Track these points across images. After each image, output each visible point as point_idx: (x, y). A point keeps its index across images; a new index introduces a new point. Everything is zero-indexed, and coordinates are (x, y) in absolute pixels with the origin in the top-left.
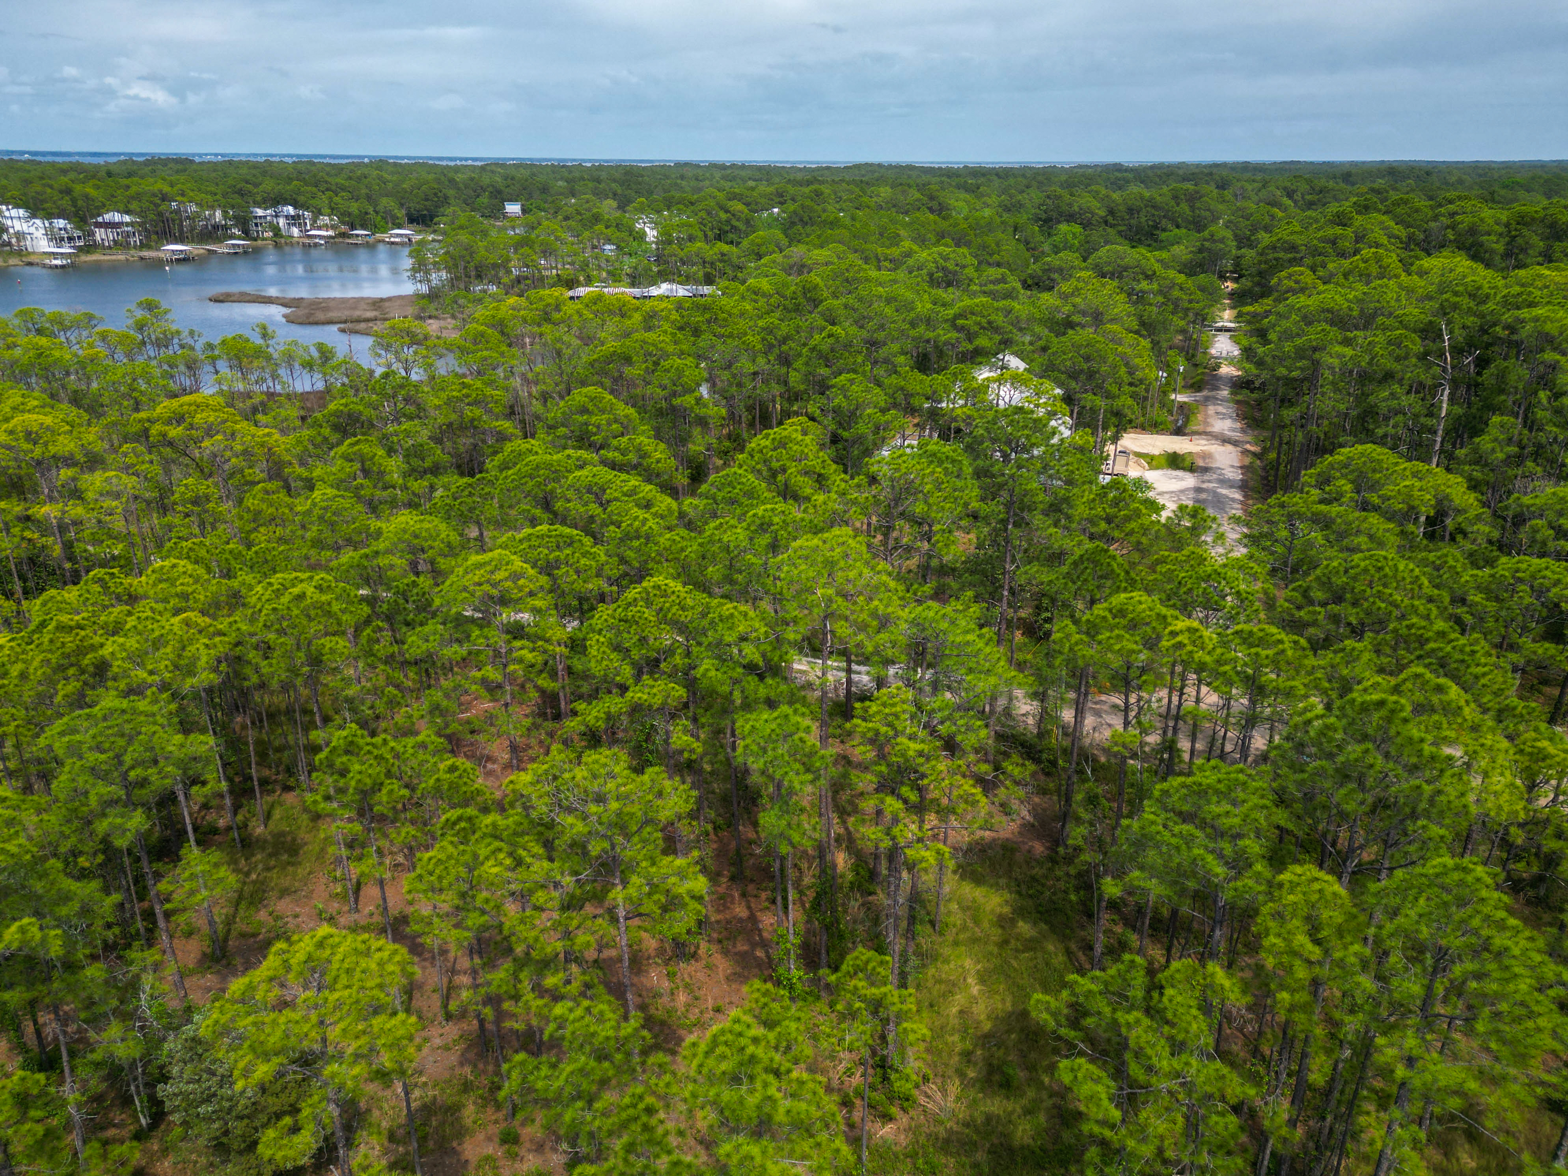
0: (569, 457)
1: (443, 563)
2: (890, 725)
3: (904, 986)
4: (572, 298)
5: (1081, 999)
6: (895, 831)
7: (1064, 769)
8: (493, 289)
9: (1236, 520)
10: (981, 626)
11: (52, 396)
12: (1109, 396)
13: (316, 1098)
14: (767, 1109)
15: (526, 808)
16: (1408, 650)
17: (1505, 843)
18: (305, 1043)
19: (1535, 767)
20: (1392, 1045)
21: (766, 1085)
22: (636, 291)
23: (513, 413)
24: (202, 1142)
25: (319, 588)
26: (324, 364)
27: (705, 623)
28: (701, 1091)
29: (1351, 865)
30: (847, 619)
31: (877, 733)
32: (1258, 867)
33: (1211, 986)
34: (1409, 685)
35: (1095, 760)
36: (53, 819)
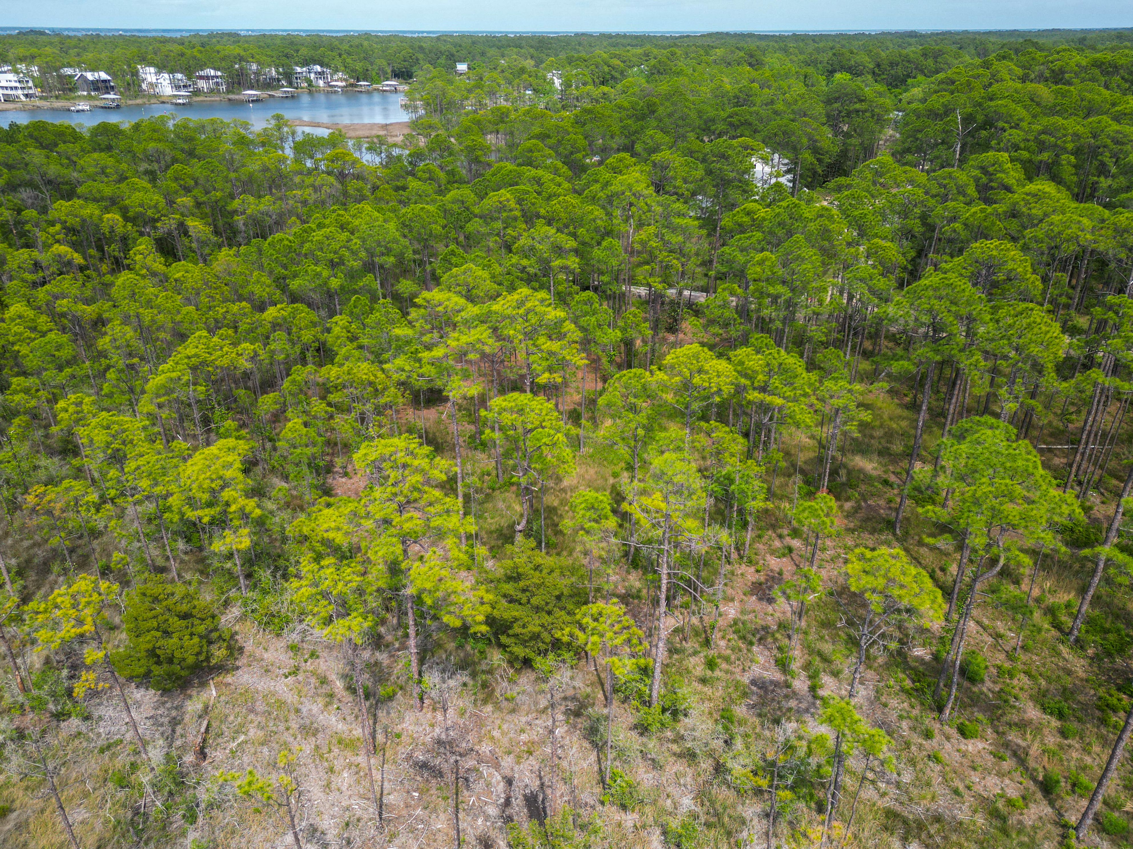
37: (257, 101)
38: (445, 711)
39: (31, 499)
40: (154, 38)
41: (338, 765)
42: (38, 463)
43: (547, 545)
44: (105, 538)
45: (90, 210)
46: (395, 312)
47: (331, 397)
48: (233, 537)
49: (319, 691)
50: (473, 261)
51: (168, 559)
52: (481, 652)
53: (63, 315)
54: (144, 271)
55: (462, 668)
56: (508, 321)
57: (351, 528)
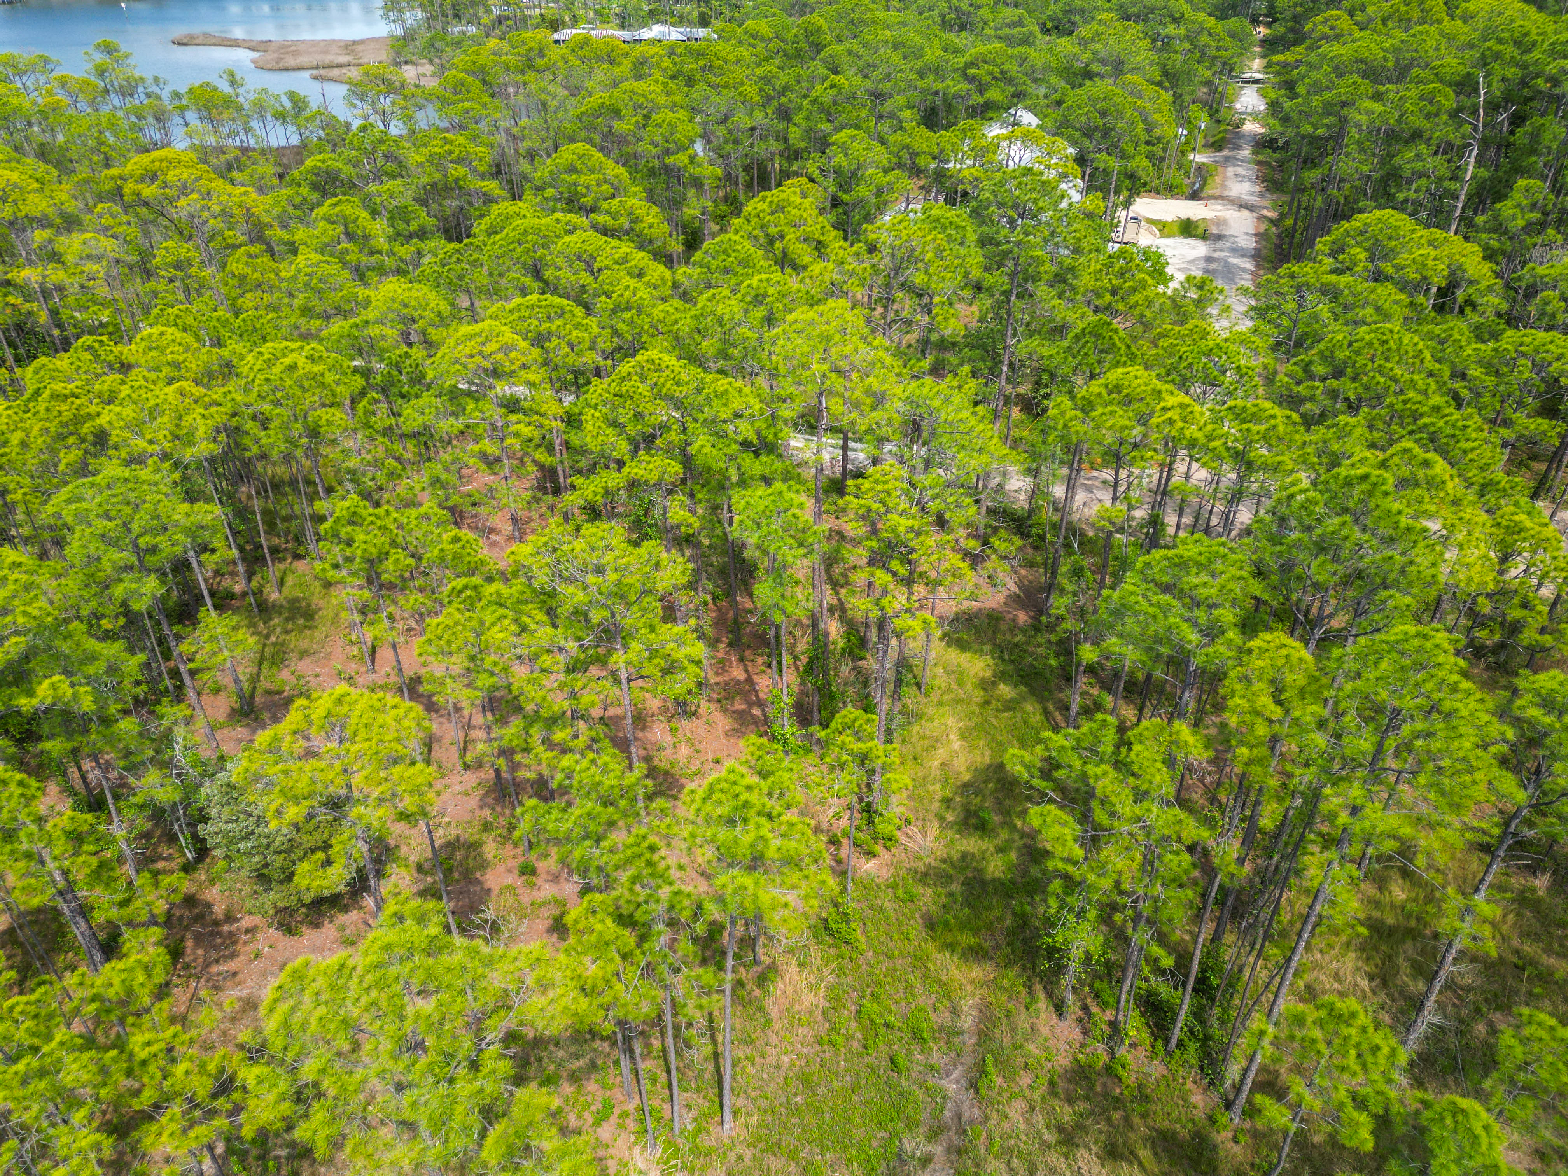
0: (558, 221)
1: (434, 334)
2: (883, 502)
3: (890, 741)
4: (557, 42)
5: (1054, 754)
6: (884, 602)
7: (1052, 543)
8: (472, 30)
9: (1245, 291)
10: (976, 403)
11: (16, 149)
12: (1124, 156)
13: (345, 836)
14: (760, 847)
15: (530, 578)
16: (1401, 425)
17: (1472, 613)
18: (331, 789)
19: (1509, 539)
20: (1337, 795)
21: (758, 827)
22: (626, 34)
23: (499, 172)
24: (244, 873)
25: (311, 359)
26: (297, 115)
27: (700, 399)
28: (699, 832)
29: (1319, 633)
30: (841, 396)
31: (869, 510)
32: (1231, 635)
33: (1176, 743)
34: (1396, 459)
35: (1083, 534)
36: (72, 584)
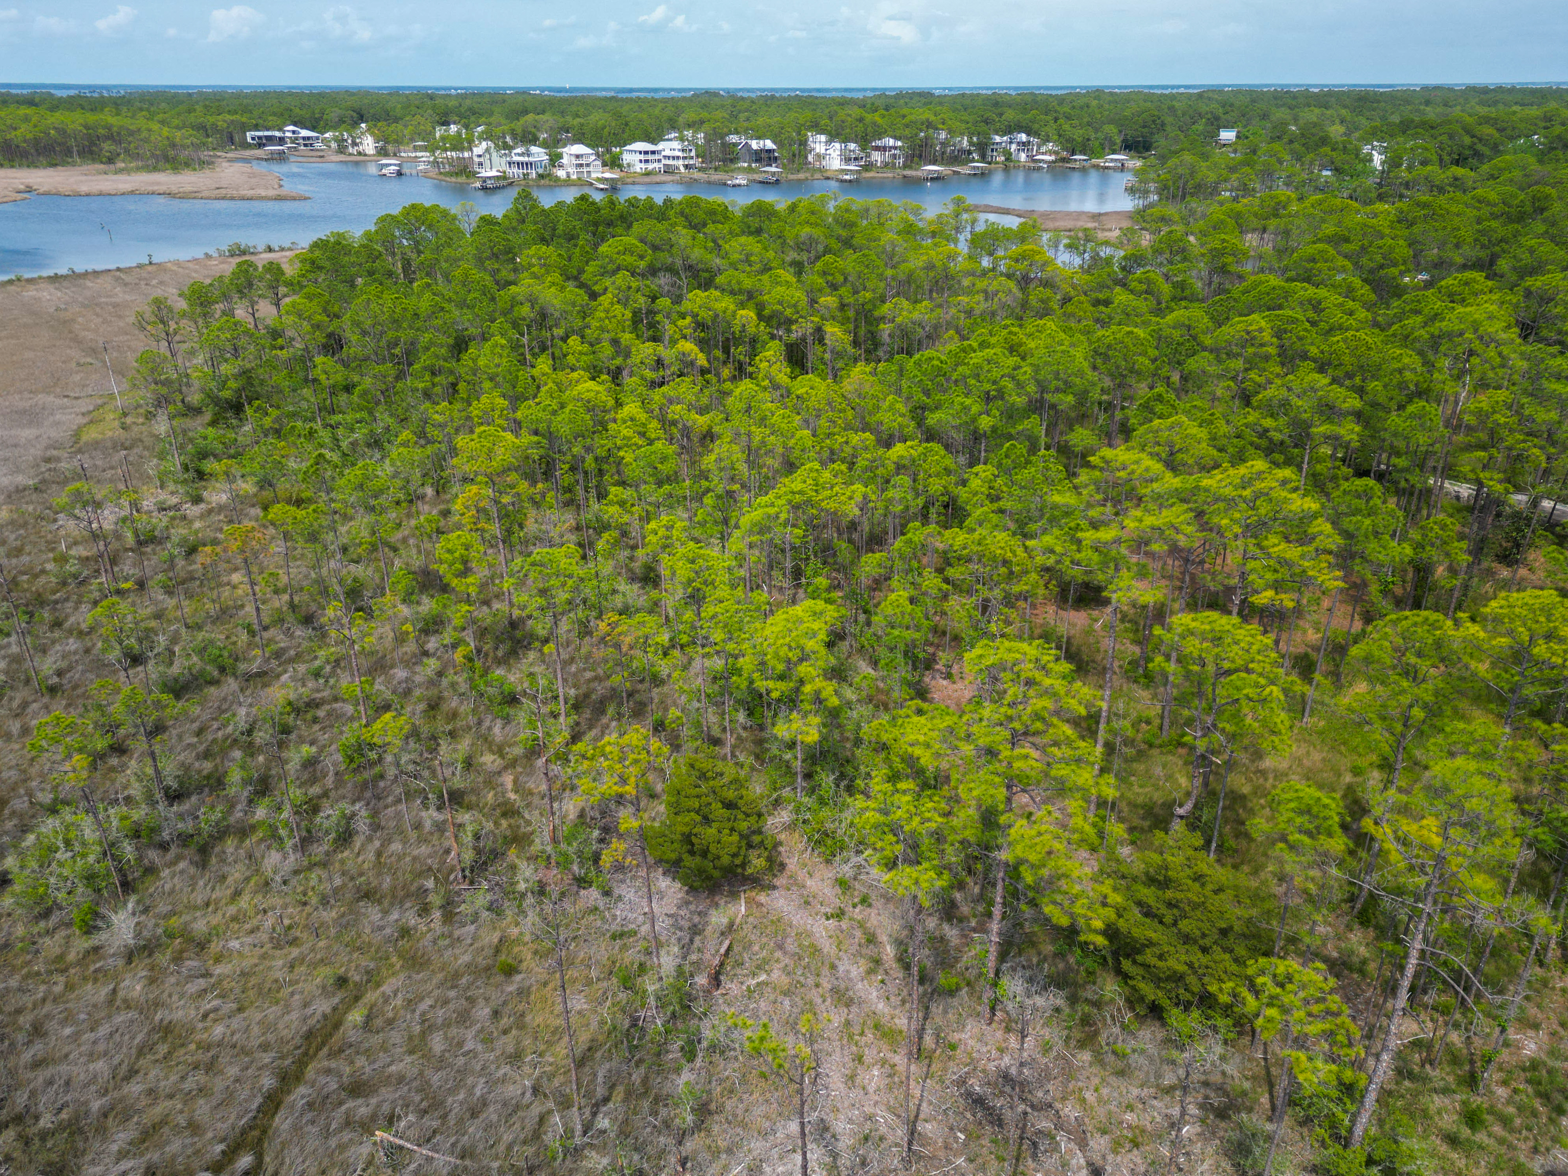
37: (937, 179)
38: (1023, 1037)
39: (603, 626)
40: (833, 99)
41: (869, 1055)
42: (617, 587)
43: (1220, 848)
44: (666, 689)
45: (724, 304)
46: (1056, 469)
47: (950, 572)
48: (800, 723)
49: (864, 951)
50: (1186, 412)
51: (724, 730)
52: (1090, 973)
53: (674, 423)
54: (766, 382)
55: (1058, 986)
56: (1221, 505)
57: (943, 749)
